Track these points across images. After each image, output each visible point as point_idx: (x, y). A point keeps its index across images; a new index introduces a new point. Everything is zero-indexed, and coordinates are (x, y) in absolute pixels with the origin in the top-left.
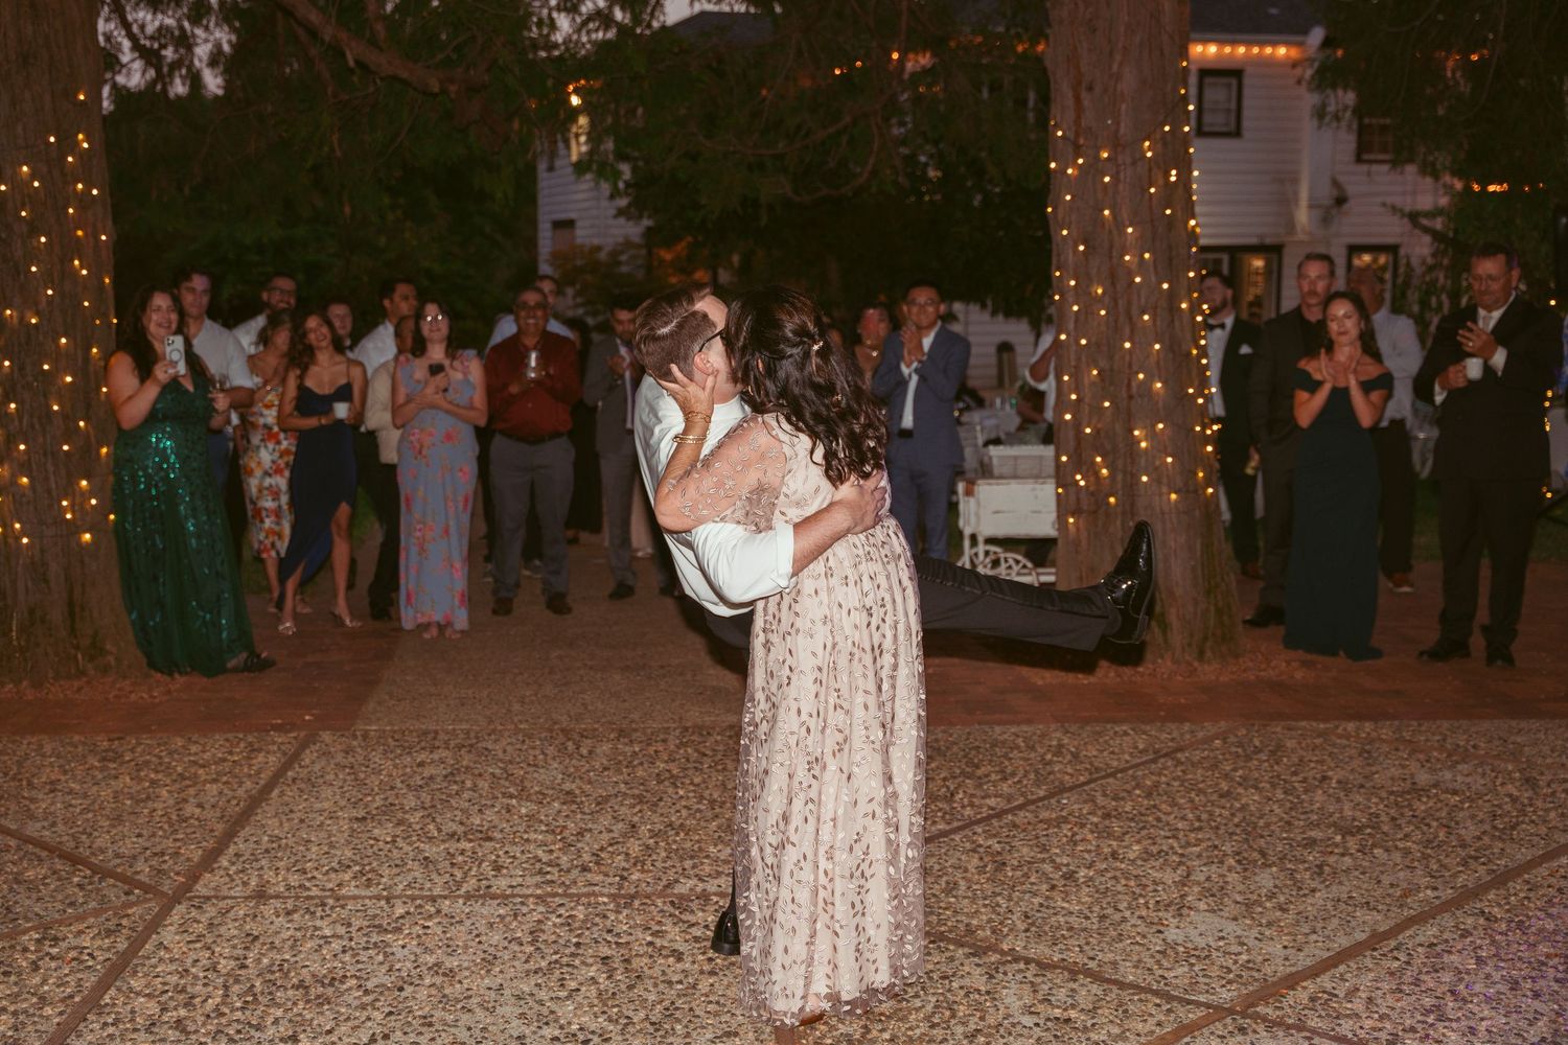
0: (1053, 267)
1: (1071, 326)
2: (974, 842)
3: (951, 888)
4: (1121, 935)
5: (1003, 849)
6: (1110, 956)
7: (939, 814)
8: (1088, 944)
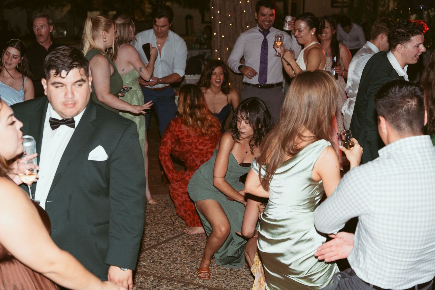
0: (211, 5)
1: (218, 29)
2: (183, 242)
3: (175, 260)
4: (238, 276)
5: (194, 244)
6: (234, 284)
7: (169, 231)
8: (226, 279)
